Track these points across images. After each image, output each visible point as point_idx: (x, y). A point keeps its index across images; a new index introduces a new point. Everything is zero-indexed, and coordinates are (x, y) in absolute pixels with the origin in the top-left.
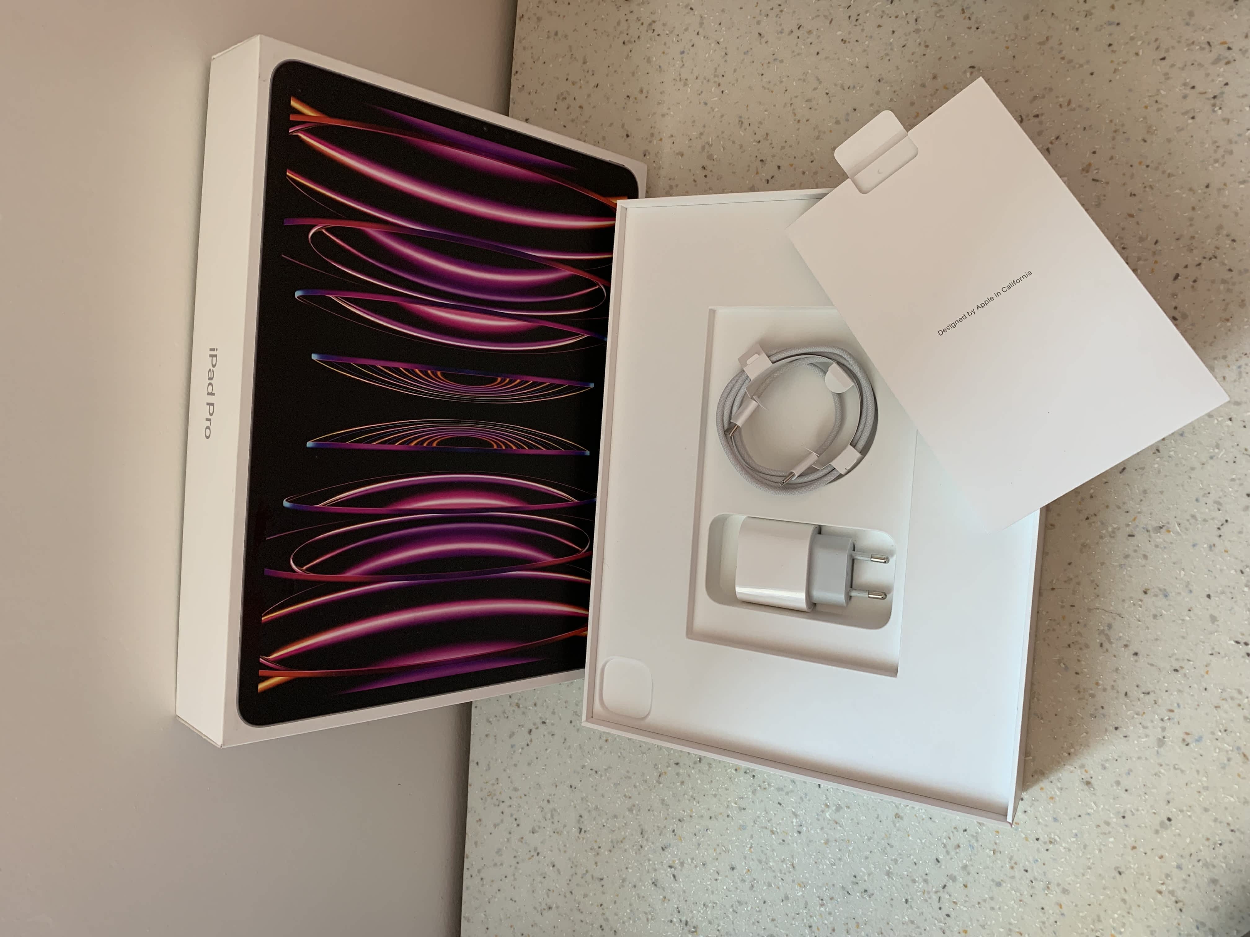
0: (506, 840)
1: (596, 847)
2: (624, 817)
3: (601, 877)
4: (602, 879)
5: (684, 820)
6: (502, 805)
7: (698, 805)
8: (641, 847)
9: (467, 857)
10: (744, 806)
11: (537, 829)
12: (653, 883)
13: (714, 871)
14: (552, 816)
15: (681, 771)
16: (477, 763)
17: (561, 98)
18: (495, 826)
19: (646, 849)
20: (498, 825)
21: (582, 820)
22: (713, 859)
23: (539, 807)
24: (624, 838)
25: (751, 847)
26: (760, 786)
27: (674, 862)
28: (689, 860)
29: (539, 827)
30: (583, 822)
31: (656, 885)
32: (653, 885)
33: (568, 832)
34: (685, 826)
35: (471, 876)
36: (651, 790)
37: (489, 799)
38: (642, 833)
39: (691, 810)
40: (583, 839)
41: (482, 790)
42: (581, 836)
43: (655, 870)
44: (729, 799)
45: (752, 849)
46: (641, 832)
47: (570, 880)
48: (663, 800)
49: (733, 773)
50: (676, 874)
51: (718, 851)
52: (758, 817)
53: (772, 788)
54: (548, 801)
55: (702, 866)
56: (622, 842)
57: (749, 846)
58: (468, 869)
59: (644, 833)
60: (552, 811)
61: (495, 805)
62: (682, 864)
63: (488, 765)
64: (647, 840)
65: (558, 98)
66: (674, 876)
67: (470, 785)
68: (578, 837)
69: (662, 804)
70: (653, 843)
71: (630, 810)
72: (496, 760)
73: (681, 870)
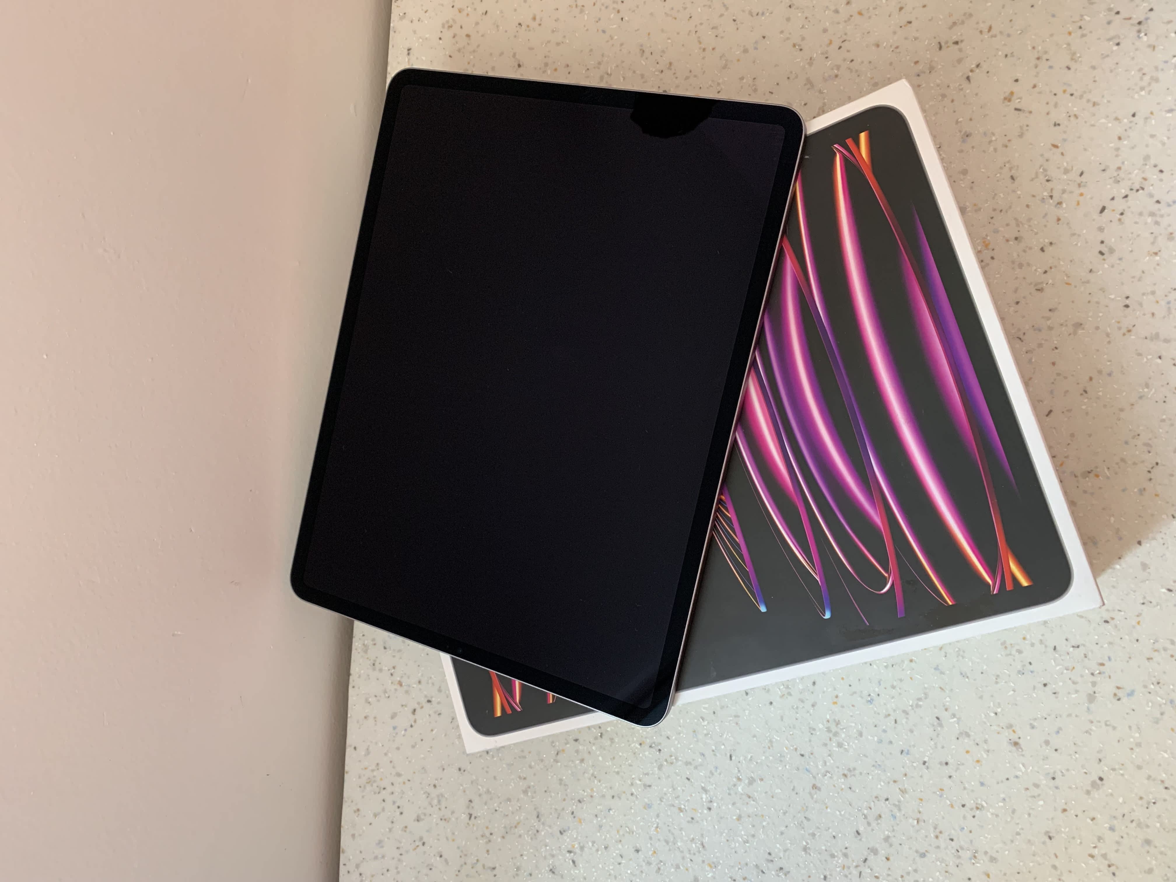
0: (387, 830)
1: (488, 834)
2: (518, 800)
3: (493, 866)
4: (494, 868)
5: (584, 801)
6: (384, 792)
7: (599, 784)
8: (538, 831)
9: (343, 852)
10: (648, 783)
11: (422, 817)
12: (551, 870)
13: (617, 854)
14: (439, 802)
15: (581, 747)
16: (355, 748)
17: (446, 26)
18: (375, 815)
19: (543, 833)
20: (379, 814)
21: (472, 805)
22: (616, 842)
23: (424, 793)
24: (518, 823)
25: (657, 827)
26: (666, 761)
27: (573, 847)
28: (590, 844)
29: (425, 815)
30: (473, 807)
31: (553, 873)
32: (551, 873)
33: (457, 819)
34: (585, 808)
35: (349, 872)
36: (547, 770)
37: (368, 788)
38: (538, 817)
39: (592, 790)
40: (474, 825)
41: (360, 777)
42: (470, 823)
43: (553, 856)
44: (633, 776)
45: (658, 829)
46: (537, 815)
47: (459, 871)
48: (561, 780)
49: (637, 748)
50: (575, 859)
51: (621, 833)
52: (665, 794)
53: (680, 763)
54: (435, 786)
55: (604, 850)
56: (516, 827)
57: (655, 825)
58: (344, 865)
59: (540, 816)
60: (438, 796)
61: (375, 793)
62: (582, 848)
63: (368, 749)
64: (543, 824)
65: (443, 27)
66: (574, 862)
67: (347, 773)
68: (468, 824)
69: (560, 784)
70: (550, 827)
71: (525, 792)
72: (376, 743)
73: (581, 855)
